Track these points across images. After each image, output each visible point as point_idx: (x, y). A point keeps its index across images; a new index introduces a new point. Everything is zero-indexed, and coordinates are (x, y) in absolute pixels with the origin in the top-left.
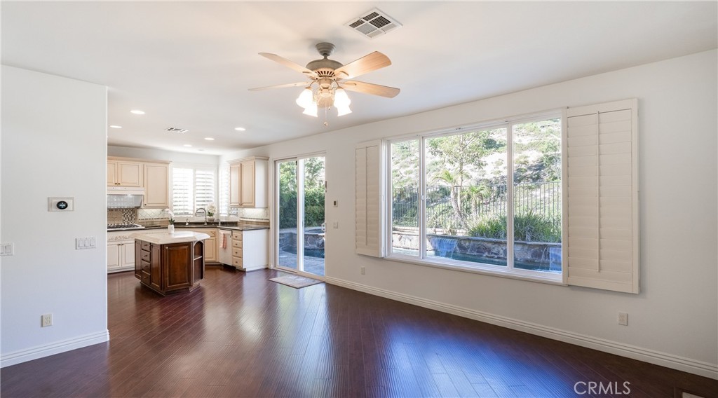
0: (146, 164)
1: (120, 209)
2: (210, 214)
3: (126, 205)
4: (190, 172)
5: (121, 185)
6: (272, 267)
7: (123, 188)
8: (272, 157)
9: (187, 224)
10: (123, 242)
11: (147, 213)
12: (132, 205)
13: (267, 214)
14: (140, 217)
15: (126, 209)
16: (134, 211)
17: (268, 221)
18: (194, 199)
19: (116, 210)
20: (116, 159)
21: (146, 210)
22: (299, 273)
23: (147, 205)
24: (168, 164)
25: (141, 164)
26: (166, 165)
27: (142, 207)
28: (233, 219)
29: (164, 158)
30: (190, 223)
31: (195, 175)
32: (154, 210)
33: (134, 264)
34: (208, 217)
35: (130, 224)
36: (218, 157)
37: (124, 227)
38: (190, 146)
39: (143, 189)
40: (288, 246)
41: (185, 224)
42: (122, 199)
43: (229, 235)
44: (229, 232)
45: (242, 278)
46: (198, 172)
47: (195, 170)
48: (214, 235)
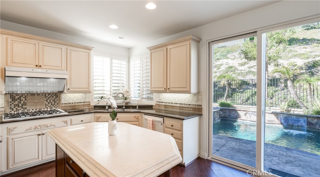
0: (69, 48)
1: (42, 94)
3: (49, 90)
4: (107, 60)
5: (42, 67)
6: (205, 156)
7: (45, 71)
8: (205, 39)
9: (107, 107)
10: (44, 132)
11: (69, 98)
12: (56, 90)
13: (198, 100)
14: (63, 101)
15: (49, 94)
16: (57, 95)
18: (111, 85)
19: (38, 94)
20: (37, 40)
21: (68, 95)
23: (71, 90)
24: (90, 50)
25: (64, 48)
27: (65, 91)
31: (111, 63)
32: (77, 95)
33: (54, 155)
35: (53, 108)
36: (129, 49)
37: (46, 112)
39: (66, 72)
41: (104, 107)
42: (45, 84)
43: (159, 122)
44: (160, 119)
46: (114, 61)
47: (111, 60)
48: (137, 120)
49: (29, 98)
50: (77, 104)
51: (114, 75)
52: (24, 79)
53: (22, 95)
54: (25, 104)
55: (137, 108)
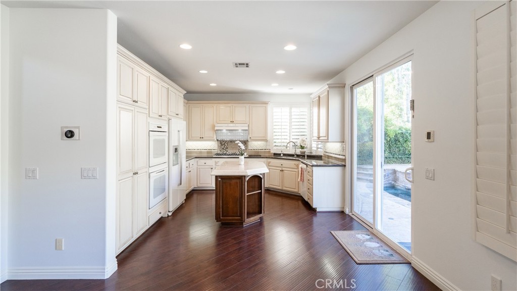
0: (251, 105)
2: (302, 147)
4: (286, 110)
5: (234, 122)
6: (347, 211)
7: (236, 125)
8: (349, 83)
9: (282, 155)
11: (254, 145)
13: (343, 149)
16: (245, 143)
17: (344, 157)
20: (231, 103)
21: (253, 142)
22: (375, 232)
23: (252, 138)
24: (267, 104)
25: (247, 106)
26: (264, 105)
28: (320, 152)
29: (265, 99)
30: (284, 155)
31: (291, 112)
32: (260, 143)
34: (300, 149)
36: (311, 95)
38: (277, 85)
40: (390, 183)
41: (280, 154)
43: (305, 169)
44: (305, 167)
45: (312, 218)
46: (294, 110)
47: (291, 109)
48: (296, 167)
49: (229, 143)
50: (260, 151)
51: (293, 124)
52: (224, 131)
53: (226, 141)
54: (227, 148)
55: (306, 157)
